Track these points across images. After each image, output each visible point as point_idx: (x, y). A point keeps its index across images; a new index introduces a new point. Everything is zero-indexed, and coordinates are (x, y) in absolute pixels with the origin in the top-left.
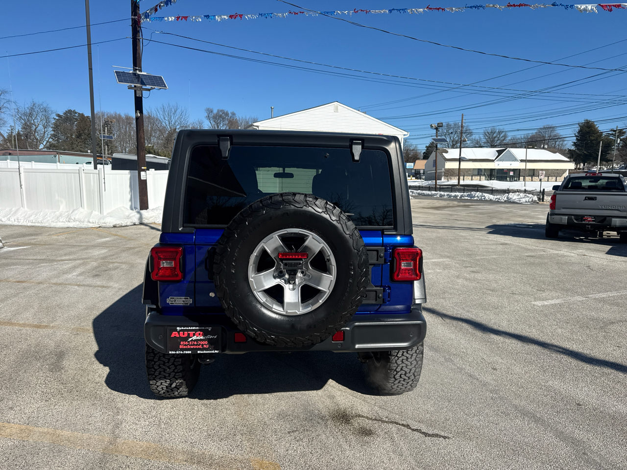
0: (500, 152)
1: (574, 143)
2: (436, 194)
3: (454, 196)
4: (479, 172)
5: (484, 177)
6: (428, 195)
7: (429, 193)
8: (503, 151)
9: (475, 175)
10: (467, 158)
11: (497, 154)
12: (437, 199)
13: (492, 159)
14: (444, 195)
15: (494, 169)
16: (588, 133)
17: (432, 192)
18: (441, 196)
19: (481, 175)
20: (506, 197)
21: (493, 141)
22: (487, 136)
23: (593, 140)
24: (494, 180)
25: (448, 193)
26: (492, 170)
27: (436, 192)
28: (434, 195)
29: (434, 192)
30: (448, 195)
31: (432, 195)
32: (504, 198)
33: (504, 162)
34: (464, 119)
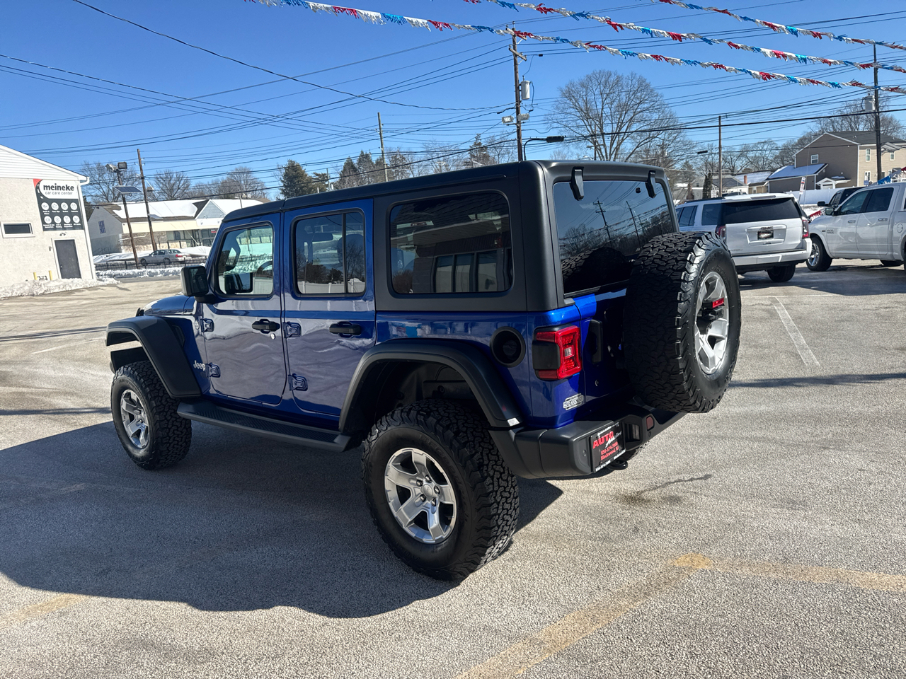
0: (200, 206)
1: (282, 190)
2: (143, 273)
3: (173, 273)
4: (177, 236)
5: (185, 243)
6: (129, 276)
7: (130, 272)
8: (204, 203)
9: (172, 241)
10: (160, 216)
11: (196, 209)
12: (145, 280)
13: (190, 216)
14: (156, 274)
15: (198, 230)
16: (296, 177)
17: (133, 270)
18: (151, 275)
19: (180, 239)
20: (253, 267)
21: (171, 190)
22: (162, 183)
23: (303, 187)
24: (200, 245)
25: (161, 269)
26: (193, 232)
27: (140, 271)
28: (138, 274)
29: (136, 271)
30: (162, 272)
31: (135, 276)
32: (251, 267)
33: (208, 219)
34: (141, 157)
